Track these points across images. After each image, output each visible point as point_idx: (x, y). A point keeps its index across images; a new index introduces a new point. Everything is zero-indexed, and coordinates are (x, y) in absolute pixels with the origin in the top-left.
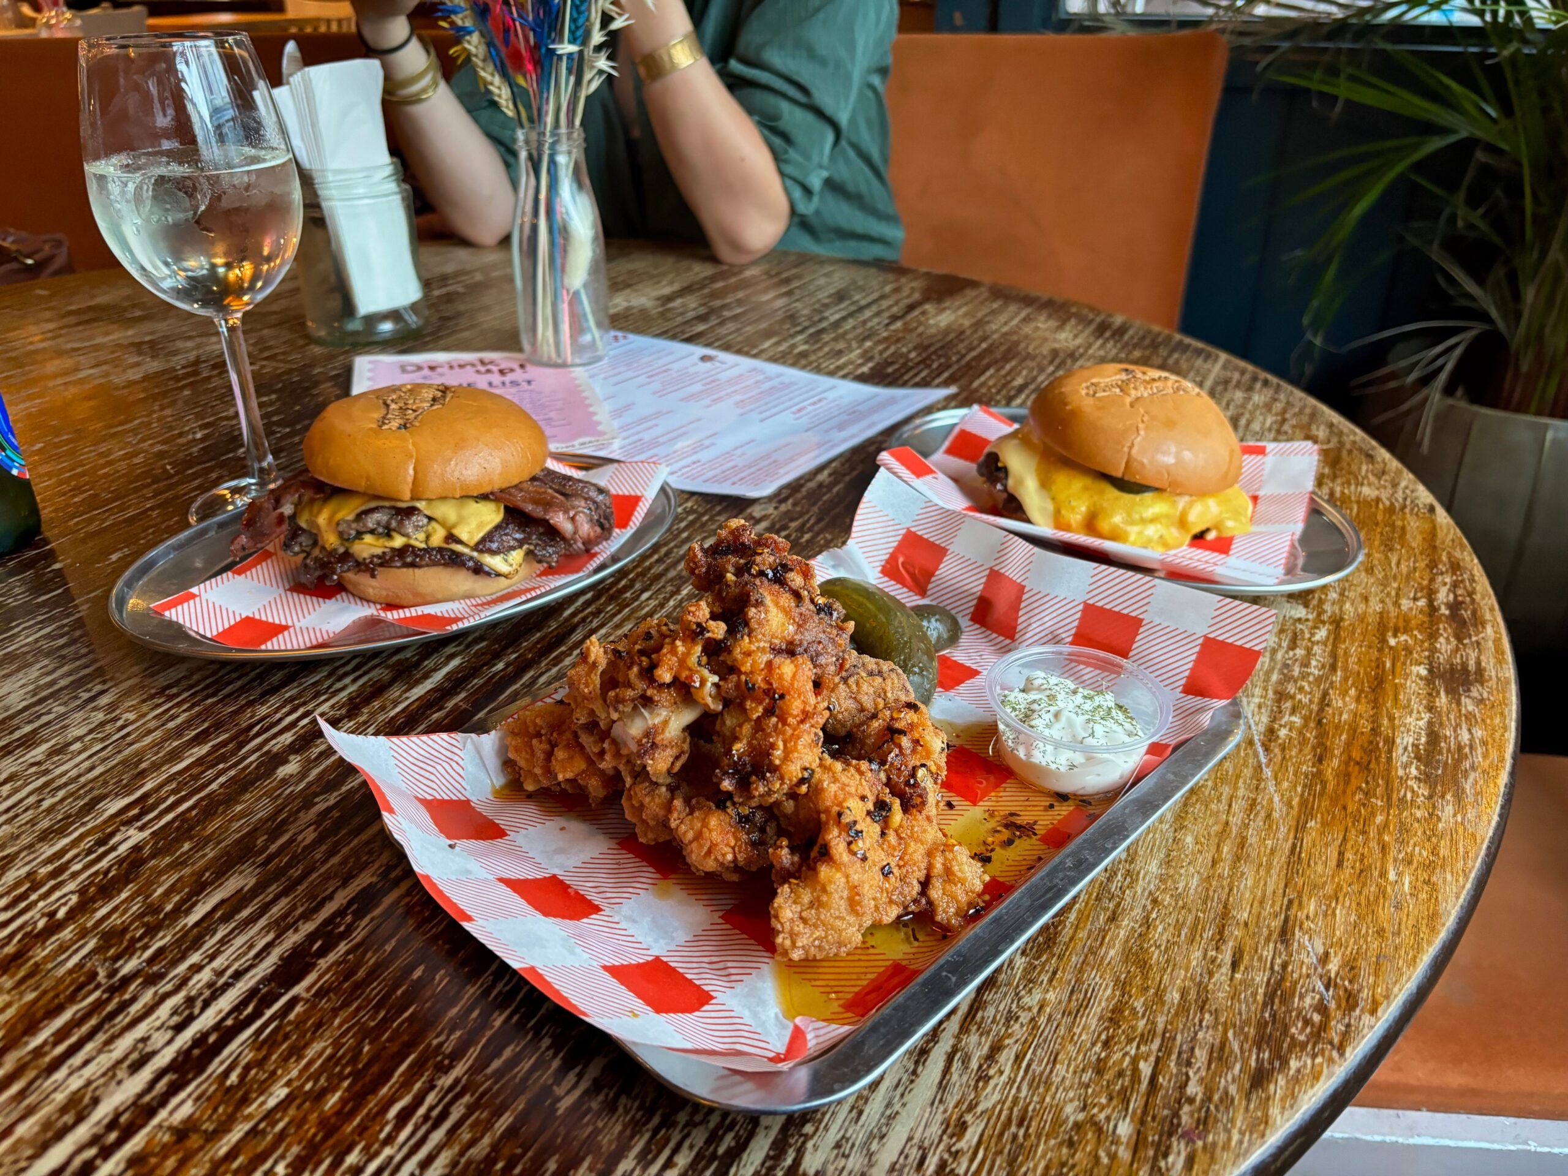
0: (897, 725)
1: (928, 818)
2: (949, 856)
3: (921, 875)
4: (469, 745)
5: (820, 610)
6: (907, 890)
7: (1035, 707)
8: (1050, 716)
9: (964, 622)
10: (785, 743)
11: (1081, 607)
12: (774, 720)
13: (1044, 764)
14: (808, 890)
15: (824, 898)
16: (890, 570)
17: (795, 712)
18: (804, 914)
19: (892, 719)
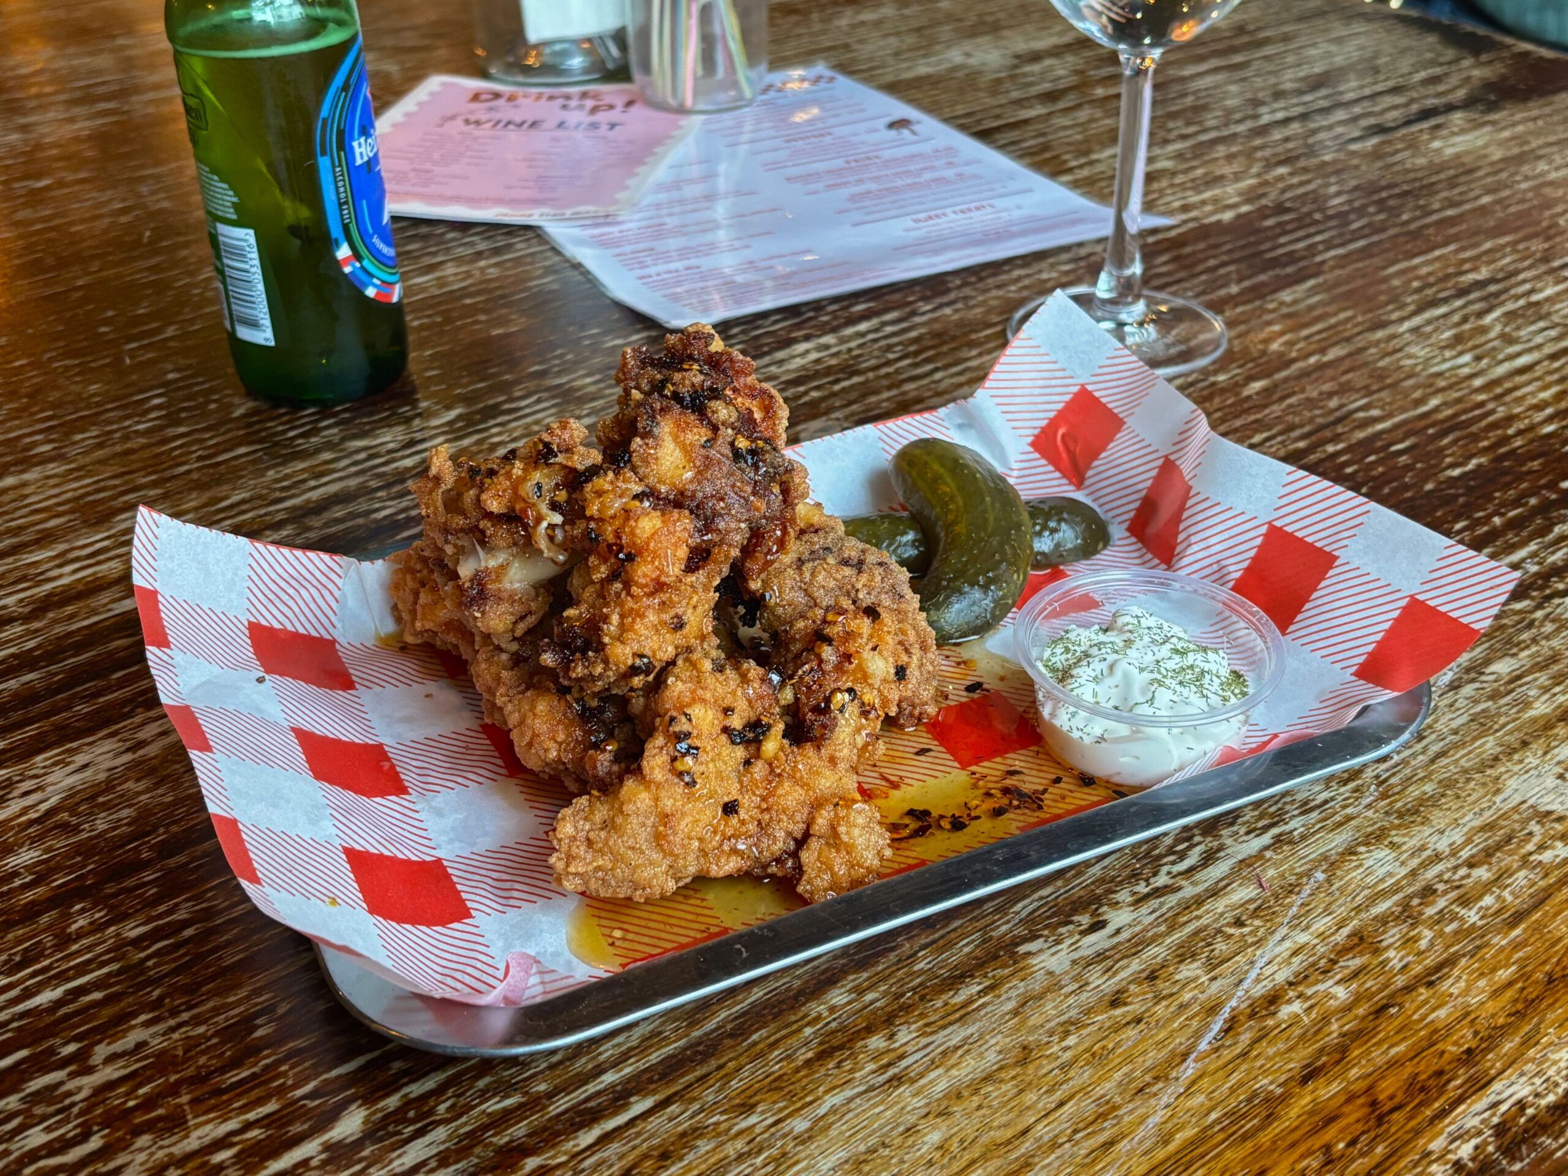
0: (828, 631)
1: (833, 761)
2: (842, 813)
3: (798, 829)
4: (352, 573)
5: (737, 455)
6: (765, 842)
7: (1094, 651)
8: (1104, 666)
9: (1118, 531)
10: (622, 616)
11: (1264, 530)
12: (618, 586)
13: (1065, 728)
14: (606, 807)
15: (619, 820)
16: (1043, 443)
17: (642, 581)
18: (592, 835)
19: (824, 621)
